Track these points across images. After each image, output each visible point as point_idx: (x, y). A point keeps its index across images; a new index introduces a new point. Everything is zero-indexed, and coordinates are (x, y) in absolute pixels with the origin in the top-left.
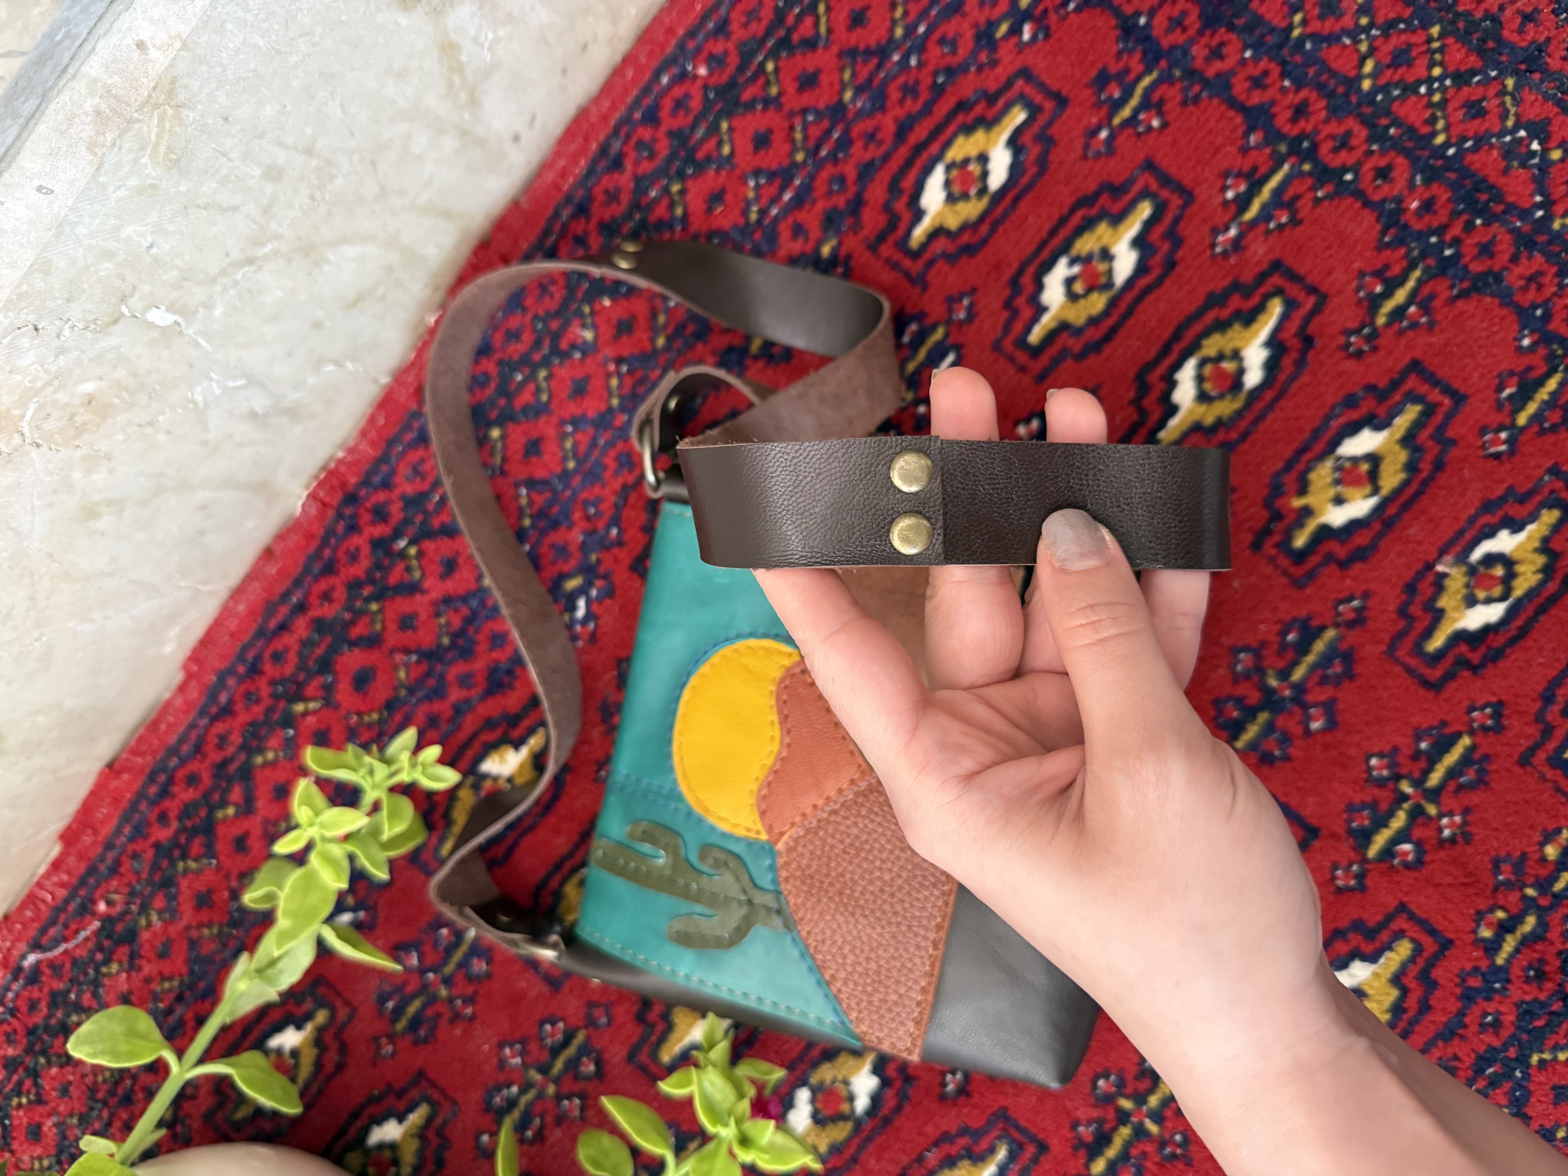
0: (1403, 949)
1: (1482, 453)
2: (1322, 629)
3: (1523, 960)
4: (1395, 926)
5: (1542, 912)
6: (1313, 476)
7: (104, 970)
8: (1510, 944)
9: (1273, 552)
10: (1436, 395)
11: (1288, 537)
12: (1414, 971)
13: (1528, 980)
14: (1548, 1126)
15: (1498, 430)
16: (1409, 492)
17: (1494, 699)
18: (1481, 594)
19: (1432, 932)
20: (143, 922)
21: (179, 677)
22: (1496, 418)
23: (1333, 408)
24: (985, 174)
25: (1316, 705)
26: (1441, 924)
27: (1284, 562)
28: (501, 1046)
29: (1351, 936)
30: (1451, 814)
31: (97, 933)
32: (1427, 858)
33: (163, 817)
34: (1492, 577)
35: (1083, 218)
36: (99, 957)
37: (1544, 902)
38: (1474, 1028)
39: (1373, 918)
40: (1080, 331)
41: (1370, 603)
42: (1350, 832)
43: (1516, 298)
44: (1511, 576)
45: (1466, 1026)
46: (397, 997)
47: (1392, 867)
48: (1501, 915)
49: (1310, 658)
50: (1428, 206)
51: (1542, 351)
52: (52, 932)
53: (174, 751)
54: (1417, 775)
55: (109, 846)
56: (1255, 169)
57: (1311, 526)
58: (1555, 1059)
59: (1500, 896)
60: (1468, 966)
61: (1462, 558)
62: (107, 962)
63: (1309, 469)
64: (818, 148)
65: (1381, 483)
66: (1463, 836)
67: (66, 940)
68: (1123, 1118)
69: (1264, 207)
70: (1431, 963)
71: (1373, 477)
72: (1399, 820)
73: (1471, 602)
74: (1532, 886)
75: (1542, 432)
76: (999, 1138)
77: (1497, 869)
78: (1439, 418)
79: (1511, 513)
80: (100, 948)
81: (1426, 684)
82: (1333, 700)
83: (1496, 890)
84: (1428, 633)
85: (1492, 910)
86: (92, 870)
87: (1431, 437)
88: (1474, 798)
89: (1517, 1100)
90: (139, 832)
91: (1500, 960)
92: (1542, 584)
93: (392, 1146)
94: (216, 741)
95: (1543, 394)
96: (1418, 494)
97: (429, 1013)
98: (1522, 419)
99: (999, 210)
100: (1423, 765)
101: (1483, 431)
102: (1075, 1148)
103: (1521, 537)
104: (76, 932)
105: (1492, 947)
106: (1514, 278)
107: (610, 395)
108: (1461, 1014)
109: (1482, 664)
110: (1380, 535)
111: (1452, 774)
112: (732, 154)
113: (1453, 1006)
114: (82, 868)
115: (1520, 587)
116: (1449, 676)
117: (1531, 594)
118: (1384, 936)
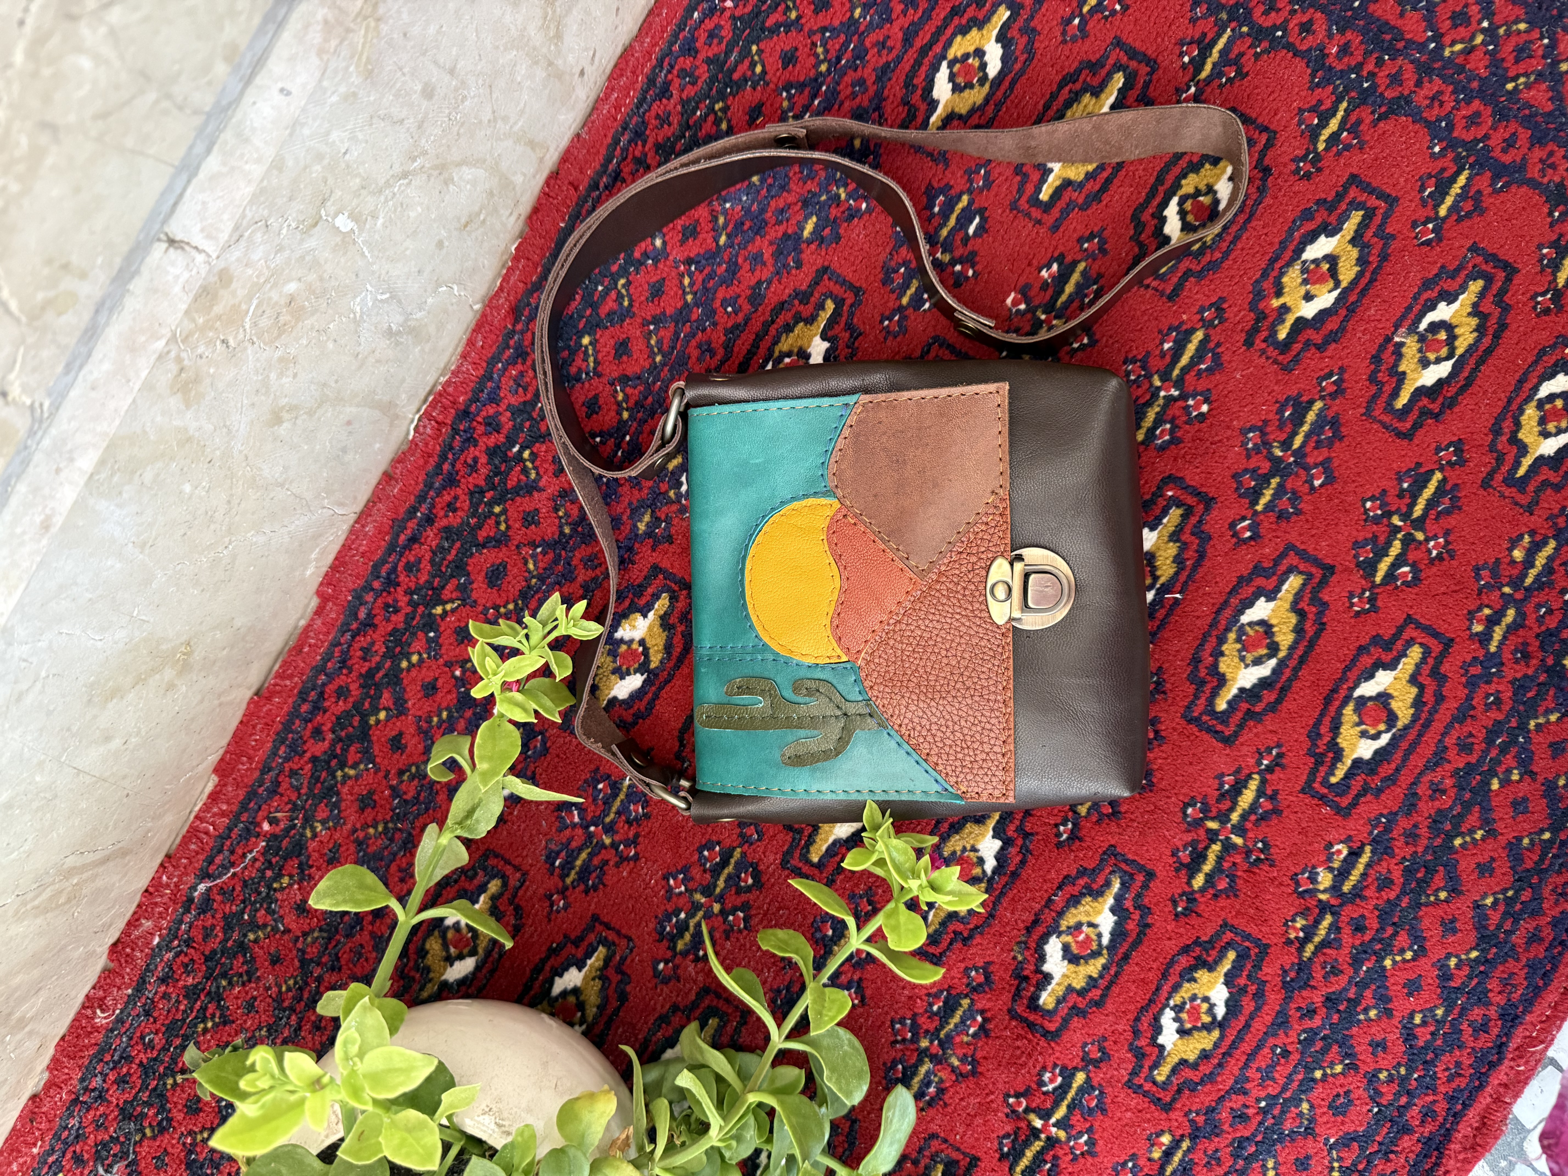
0: (1415, 653)
1: (1416, 242)
2: (1311, 403)
3: (1511, 644)
4: (1405, 636)
5: (1518, 605)
6: (1285, 279)
7: (275, 885)
8: (1498, 633)
9: (1264, 345)
10: (1373, 202)
11: (1274, 333)
12: (1426, 669)
13: (1517, 661)
14: (1551, 777)
15: (1425, 224)
16: (1364, 281)
17: (1455, 439)
18: (1432, 356)
19: (1436, 635)
20: (309, 834)
21: (315, 602)
22: (1422, 213)
23: (1294, 221)
24: (983, 66)
25: (1316, 466)
26: (1442, 628)
27: (1272, 352)
28: (666, 878)
29: (1372, 649)
30: (1435, 537)
31: (264, 852)
32: (1423, 575)
33: (317, 732)
34: (1438, 341)
35: (1070, 91)
36: (269, 873)
37: (1519, 596)
38: (1481, 708)
39: (1387, 632)
40: (1081, 185)
41: (1346, 376)
42: (1358, 565)
43: (1424, 115)
44: (1452, 338)
45: (1474, 708)
46: (564, 853)
47: (1397, 587)
48: (1487, 611)
49: (1306, 428)
50: (1345, 50)
51: (1450, 155)
52: (218, 860)
53: (321, 669)
54: (1404, 509)
55: (266, 769)
56: (1204, 35)
57: (1290, 319)
58: (1548, 722)
59: (1484, 597)
60: (1468, 659)
61: (1413, 329)
62: (278, 877)
63: (1282, 274)
64: (839, 60)
65: (1341, 277)
66: (1448, 553)
67: (233, 865)
68: (1212, 836)
69: (1215, 65)
70: (1439, 661)
71: (1333, 272)
72: (1396, 548)
73: (1425, 363)
74: (1507, 585)
75: (1459, 220)
76: (1113, 872)
77: (1478, 577)
78: (1378, 220)
79: (1445, 287)
80: (270, 865)
81: (1400, 435)
82: (1329, 459)
83: (1480, 593)
84: (1395, 394)
85: (1480, 609)
86: (252, 795)
87: (1375, 235)
88: (1452, 521)
89: (1523, 760)
90: (295, 750)
91: (1493, 649)
92: (1478, 341)
93: (576, 991)
94: (359, 653)
95: (1456, 189)
96: (1372, 281)
97: (596, 861)
98: (1443, 211)
99: (999, 94)
100: (1407, 500)
101: (1414, 225)
102: (1177, 870)
103: (1456, 305)
104: (244, 856)
105: (1485, 638)
106: (1420, 98)
107: (684, 293)
108: (1469, 698)
109: (1441, 412)
110: (1346, 319)
111: (1431, 504)
112: (764, 72)
113: (1462, 693)
114: (242, 793)
115: (1461, 346)
116: (1416, 426)
117: (1470, 349)
118: (1399, 645)
